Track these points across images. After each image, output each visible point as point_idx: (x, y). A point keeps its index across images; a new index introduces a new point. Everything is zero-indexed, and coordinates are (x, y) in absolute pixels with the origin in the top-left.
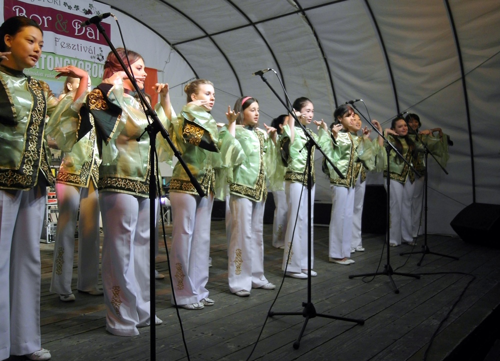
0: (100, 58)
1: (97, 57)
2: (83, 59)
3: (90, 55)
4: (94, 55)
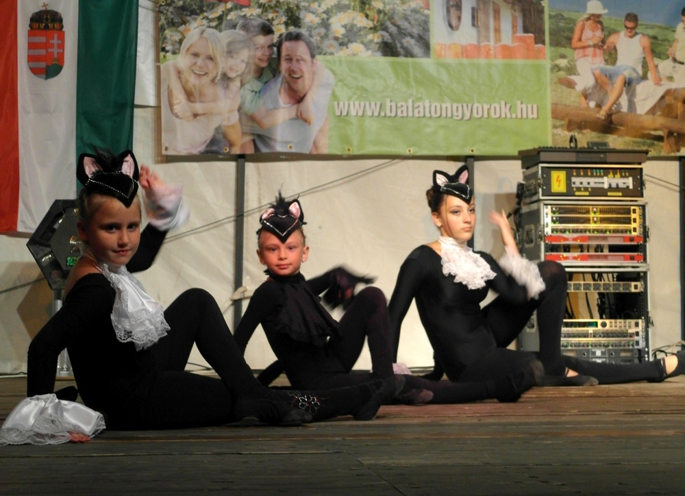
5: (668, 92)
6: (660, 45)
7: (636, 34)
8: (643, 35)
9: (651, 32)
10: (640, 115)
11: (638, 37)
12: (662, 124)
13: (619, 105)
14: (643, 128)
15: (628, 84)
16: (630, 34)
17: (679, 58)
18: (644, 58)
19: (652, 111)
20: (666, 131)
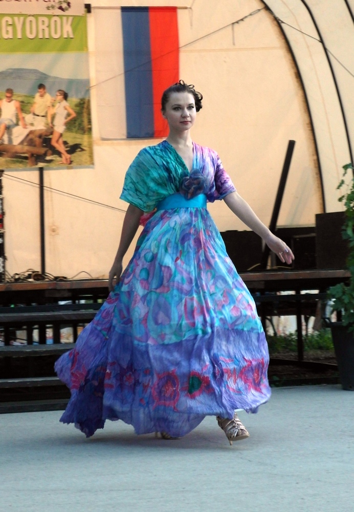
0: (64, 5)
1: (58, 6)
2: (32, 13)
3: (46, 4)
4: (53, 3)
5: (31, 132)
6: (26, 106)
7: (12, 100)
8: (16, 100)
9: (20, 99)
10: (15, 145)
11: (13, 102)
12: (27, 150)
13: (3, 140)
14: (16, 153)
15: (8, 128)
16: (9, 100)
17: (37, 113)
18: (17, 114)
19: (22, 143)
20: (30, 153)
